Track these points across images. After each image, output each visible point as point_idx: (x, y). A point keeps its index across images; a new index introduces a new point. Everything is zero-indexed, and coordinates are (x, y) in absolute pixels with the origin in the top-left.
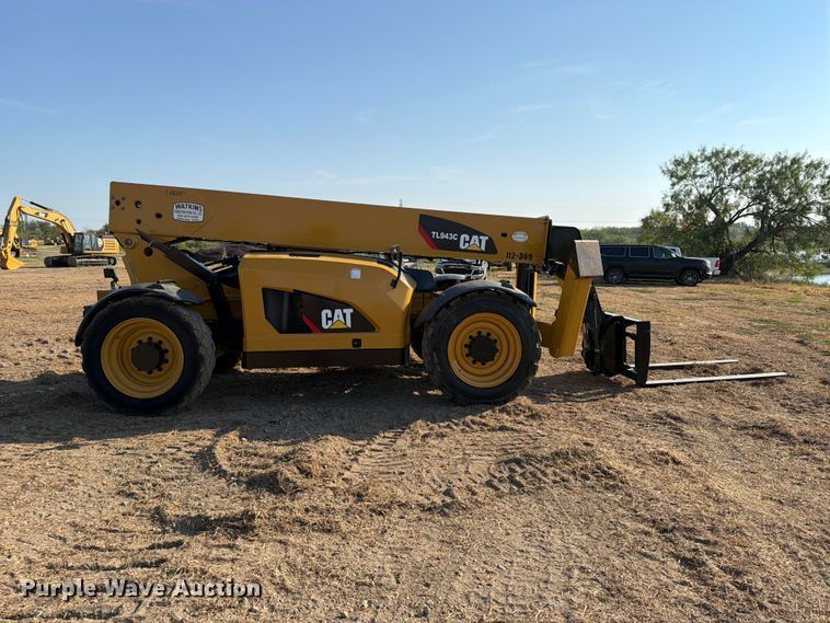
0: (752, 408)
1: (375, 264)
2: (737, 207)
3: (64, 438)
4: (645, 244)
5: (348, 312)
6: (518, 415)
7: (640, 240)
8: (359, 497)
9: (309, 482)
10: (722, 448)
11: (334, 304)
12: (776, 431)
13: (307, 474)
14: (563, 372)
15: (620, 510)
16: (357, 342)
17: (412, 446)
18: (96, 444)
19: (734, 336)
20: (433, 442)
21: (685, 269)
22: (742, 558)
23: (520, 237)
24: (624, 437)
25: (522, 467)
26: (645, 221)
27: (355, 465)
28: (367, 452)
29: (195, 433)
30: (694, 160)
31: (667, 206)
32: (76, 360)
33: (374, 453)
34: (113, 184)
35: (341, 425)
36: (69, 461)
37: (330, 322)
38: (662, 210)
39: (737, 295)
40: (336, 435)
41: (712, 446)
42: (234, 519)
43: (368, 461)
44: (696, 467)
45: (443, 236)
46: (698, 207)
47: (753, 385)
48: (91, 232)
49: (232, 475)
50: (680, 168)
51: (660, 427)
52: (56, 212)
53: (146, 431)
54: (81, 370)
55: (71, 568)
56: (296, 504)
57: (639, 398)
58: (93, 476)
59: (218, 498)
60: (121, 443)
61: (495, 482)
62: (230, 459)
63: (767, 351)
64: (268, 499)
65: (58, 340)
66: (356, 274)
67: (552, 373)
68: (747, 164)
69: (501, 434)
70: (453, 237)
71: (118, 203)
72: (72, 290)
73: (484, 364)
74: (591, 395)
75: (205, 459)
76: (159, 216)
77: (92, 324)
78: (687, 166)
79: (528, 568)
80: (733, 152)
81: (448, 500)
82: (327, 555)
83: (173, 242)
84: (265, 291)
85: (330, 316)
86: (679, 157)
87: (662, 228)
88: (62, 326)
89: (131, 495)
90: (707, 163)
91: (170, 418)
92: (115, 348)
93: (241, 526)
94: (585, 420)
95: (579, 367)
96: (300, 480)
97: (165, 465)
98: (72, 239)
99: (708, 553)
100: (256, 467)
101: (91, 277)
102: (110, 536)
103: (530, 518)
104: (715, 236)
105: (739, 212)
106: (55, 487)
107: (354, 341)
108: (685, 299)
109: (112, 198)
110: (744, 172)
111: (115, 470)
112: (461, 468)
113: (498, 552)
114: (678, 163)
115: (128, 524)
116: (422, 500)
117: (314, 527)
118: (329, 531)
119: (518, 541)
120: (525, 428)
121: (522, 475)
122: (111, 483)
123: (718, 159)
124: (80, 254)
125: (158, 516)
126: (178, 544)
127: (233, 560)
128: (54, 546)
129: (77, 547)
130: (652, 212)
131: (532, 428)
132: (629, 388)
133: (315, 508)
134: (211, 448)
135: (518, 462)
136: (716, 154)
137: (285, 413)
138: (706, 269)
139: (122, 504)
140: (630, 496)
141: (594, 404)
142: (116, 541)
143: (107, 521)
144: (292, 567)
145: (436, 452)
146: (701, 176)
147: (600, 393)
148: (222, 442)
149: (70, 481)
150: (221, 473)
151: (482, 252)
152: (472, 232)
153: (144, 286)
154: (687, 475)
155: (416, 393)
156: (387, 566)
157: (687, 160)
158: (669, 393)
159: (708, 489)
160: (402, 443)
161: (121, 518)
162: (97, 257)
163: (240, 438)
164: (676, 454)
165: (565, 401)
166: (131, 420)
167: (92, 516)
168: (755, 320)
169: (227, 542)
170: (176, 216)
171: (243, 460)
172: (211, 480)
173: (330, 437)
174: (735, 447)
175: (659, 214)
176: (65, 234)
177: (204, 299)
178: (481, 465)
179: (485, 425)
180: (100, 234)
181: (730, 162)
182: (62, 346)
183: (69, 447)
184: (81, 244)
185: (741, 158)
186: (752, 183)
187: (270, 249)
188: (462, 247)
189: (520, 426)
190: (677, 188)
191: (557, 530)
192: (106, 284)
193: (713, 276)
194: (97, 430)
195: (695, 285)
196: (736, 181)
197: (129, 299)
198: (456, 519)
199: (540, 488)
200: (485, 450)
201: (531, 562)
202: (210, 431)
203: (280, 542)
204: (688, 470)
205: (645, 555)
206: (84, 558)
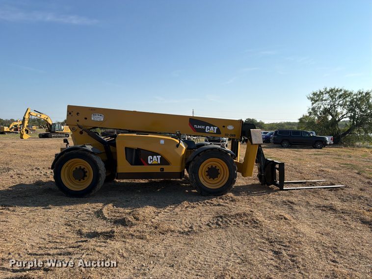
0: (325, 199)
1: (170, 138)
2: (342, 114)
3: (45, 205)
4: (300, 130)
5: (159, 157)
6: (226, 200)
7: (298, 128)
8: (156, 228)
9: (138, 222)
10: (307, 214)
11: (154, 154)
12: (332, 208)
13: (137, 219)
14: (250, 184)
15: (257, 235)
16: (162, 169)
17: (181, 211)
18: (58, 208)
19: (330, 170)
20: (190, 209)
21: (316, 141)
22: (297, 251)
23: (230, 128)
24: (268, 209)
25: (222, 219)
26: (300, 119)
27: (157, 217)
28: (162, 213)
29: (96, 204)
30: (321, 93)
31: (310, 113)
32: (51, 176)
33: (165, 213)
34: (68, 106)
35: (154, 203)
36: (47, 213)
37: (151, 161)
38: (308, 115)
39: (339, 153)
40: (151, 206)
41: (303, 214)
42: (107, 233)
43: (162, 216)
44: (293, 221)
45: (199, 127)
46: (324, 114)
47: (330, 190)
48: (59, 123)
49: (109, 219)
50: (316, 96)
51: (284, 206)
52: (45, 115)
53: (77, 203)
54: (53, 180)
55: (47, 248)
56: (131, 229)
57: (279, 195)
58: (56, 218)
59: (102, 227)
60: (67, 207)
61: (210, 224)
62: (108, 214)
63: (342, 177)
64: (121, 228)
65: (44, 168)
66: (162, 142)
67: (245, 184)
68: (346, 95)
69: (218, 207)
70: (203, 127)
71: (70, 113)
72: (50, 148)
73: (214, 179)
74: (260, 193)
75: (99, 214)
76: (86, 119)
77: (58, 161)
78: (319, 96)
79: (215, 253)
80: (339, 90)
81: (190, 230)
82: (141, 246)
83: (91, 129)
84: (126, 148)
85: (151, 158)
86: (315, 91)
87: (308, 123)
88: (45, 163)
89: (70, 225)
90: (327, 95)
91: (86, 199)
92: (66, 171)
93: (109, 235)
94: (253, 202)
95: (258, 182)
96: (134, 221)
97: (83, 215)
98: (51, 126)
99: (284, 250)
100: (118, 217)
101: (58, 142)
102: (61, 238)
103: (221, 237)
104: (332, 127)
105: (343, 116)
106: (42, 222)
107: (161, 169)
108: (315, 154)
109: (68, 111)
110: (344, 98)
111: (64, 217)
112: (198, 219)
113: (205, 248)
114: (314, 94)
115: (69, 235)
116: (180, 229)
117: (137, 237)
118: (142, 239)
119: (214, 244)
120: (228, 205)
121: (222, 222)
122: (63, 221)
123: (332, 93)
124: (54, 132)
125: (80, 233)
126: (86, 241)
127: (105, 246)
128: (42, 241)
129: (50, 242)
130: (303, 116)
131: (231, 205)
132: (276, 191)
133: (138, 231)
134: (101, 209)
135: (221, 217)
136: (331, 90)
137: (132, 198)
138: (326, 141)
139: (67, 228)
140: (262, 230)
141: (259, 196)
142: (64, 240)
143: (61, 234)
144: (127, 249)
145: (190, 213)
146: (325, 100)
147: (263, 193)
148: (106, 207)
149: (47, 220)
150: (105, 218)
151: (215, 133)
152: (210, 125)
153: (79, 146)
154: (288, 223)
155: (187, 191)
156: (162, 251)
157: (318, 93)
158: (292, 193)
159: (294, 228)
160: (177, 210)
161: (66, 233)
162: (61, 134)
163: (113, 206)
164: (287, 216)
165: (248, 195)
166: (71, 199)
167: (55, 232)
168: (342, 164)
169: (104, 241)
170: (92, 119)
171: (113, 214)
172: (100, 221)
173: (148, 206)
174: (312, 214)
175: (307, 116)
176: (48, 124)
177: (102, 152)
178: (206, 219)
179: (212, 203)
180: (63, 124)
181: (338, 94)
182: (45, 171)
183: (47, 209)
184: (55, 128)
185: (343, 92)
186: (348, 103)
187: (130, 132)
188: (206, 131)
189: (226, 204)
190: (314, 105)
191: (230, 241)
192: (64, 145)
193: (330, 144)
194: (58, 202)
195: (321, 148)
196: (341, 102)
197: (73, 151)
198: (192, 237)
199: (227, 226)
200: (209, 213)
201: (217, 251)
202: (102, 204)
203: (123, 241)
204: (289, 222)
205: (261, 250)
206: (52, 245)
